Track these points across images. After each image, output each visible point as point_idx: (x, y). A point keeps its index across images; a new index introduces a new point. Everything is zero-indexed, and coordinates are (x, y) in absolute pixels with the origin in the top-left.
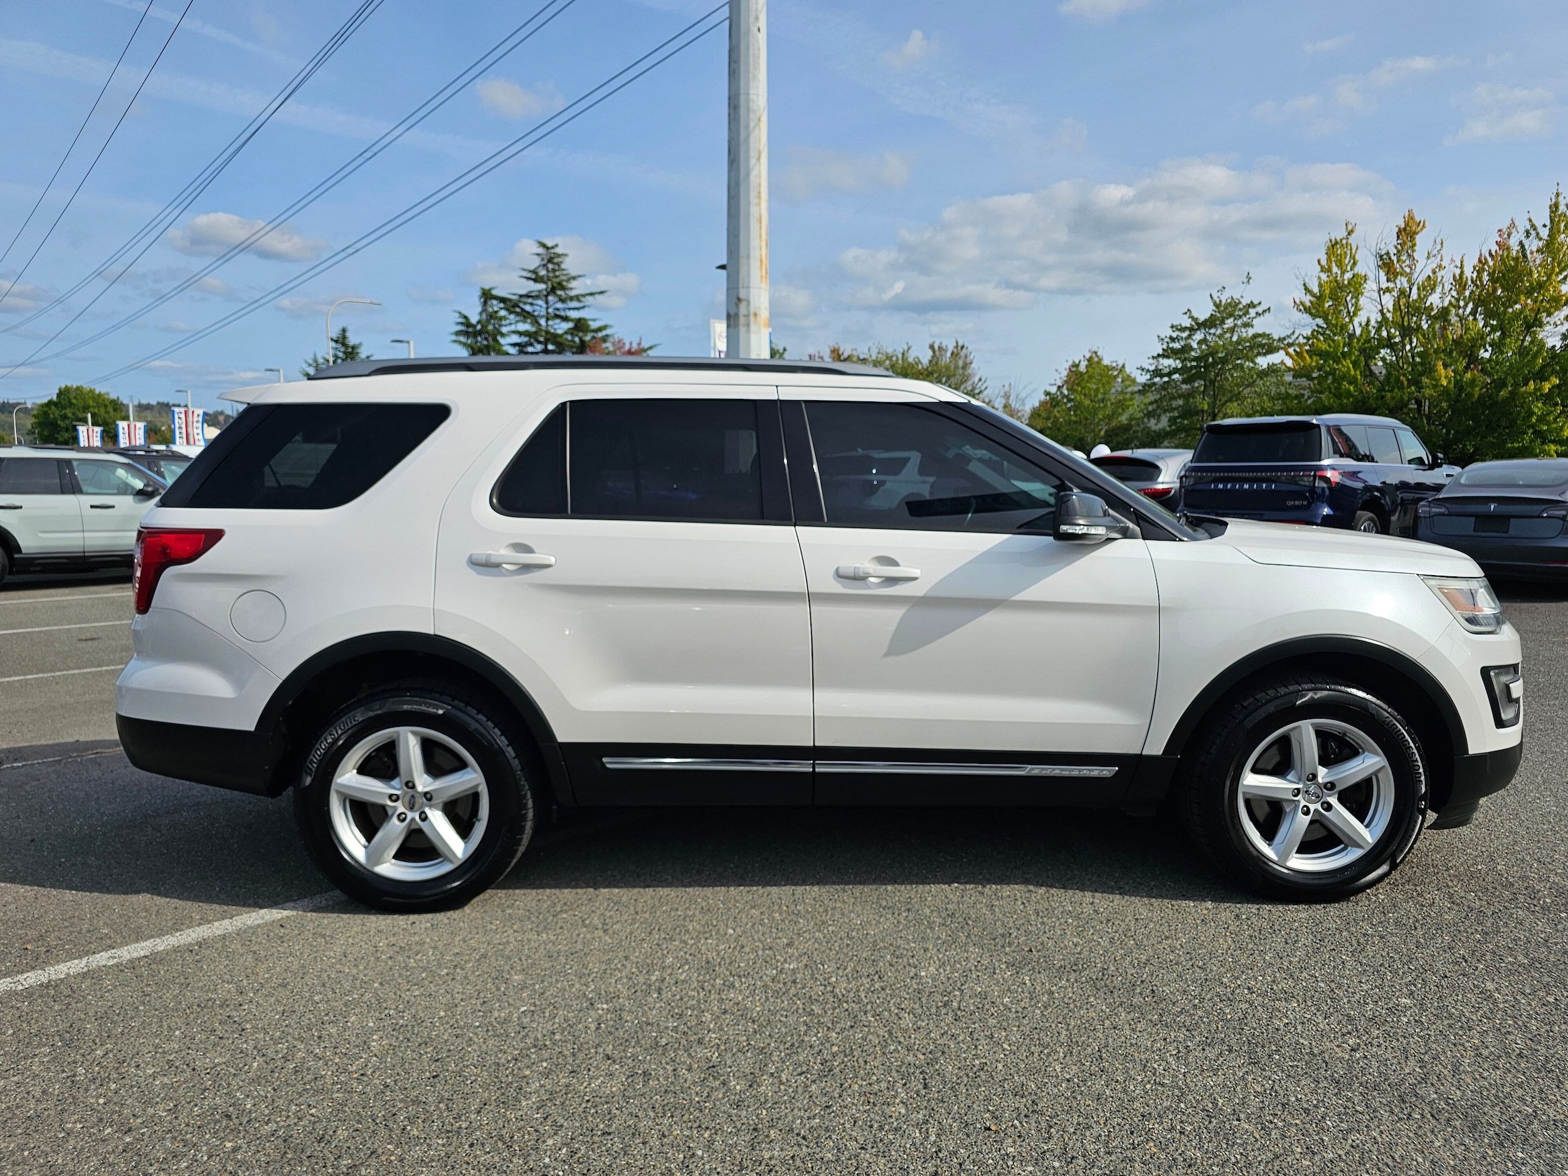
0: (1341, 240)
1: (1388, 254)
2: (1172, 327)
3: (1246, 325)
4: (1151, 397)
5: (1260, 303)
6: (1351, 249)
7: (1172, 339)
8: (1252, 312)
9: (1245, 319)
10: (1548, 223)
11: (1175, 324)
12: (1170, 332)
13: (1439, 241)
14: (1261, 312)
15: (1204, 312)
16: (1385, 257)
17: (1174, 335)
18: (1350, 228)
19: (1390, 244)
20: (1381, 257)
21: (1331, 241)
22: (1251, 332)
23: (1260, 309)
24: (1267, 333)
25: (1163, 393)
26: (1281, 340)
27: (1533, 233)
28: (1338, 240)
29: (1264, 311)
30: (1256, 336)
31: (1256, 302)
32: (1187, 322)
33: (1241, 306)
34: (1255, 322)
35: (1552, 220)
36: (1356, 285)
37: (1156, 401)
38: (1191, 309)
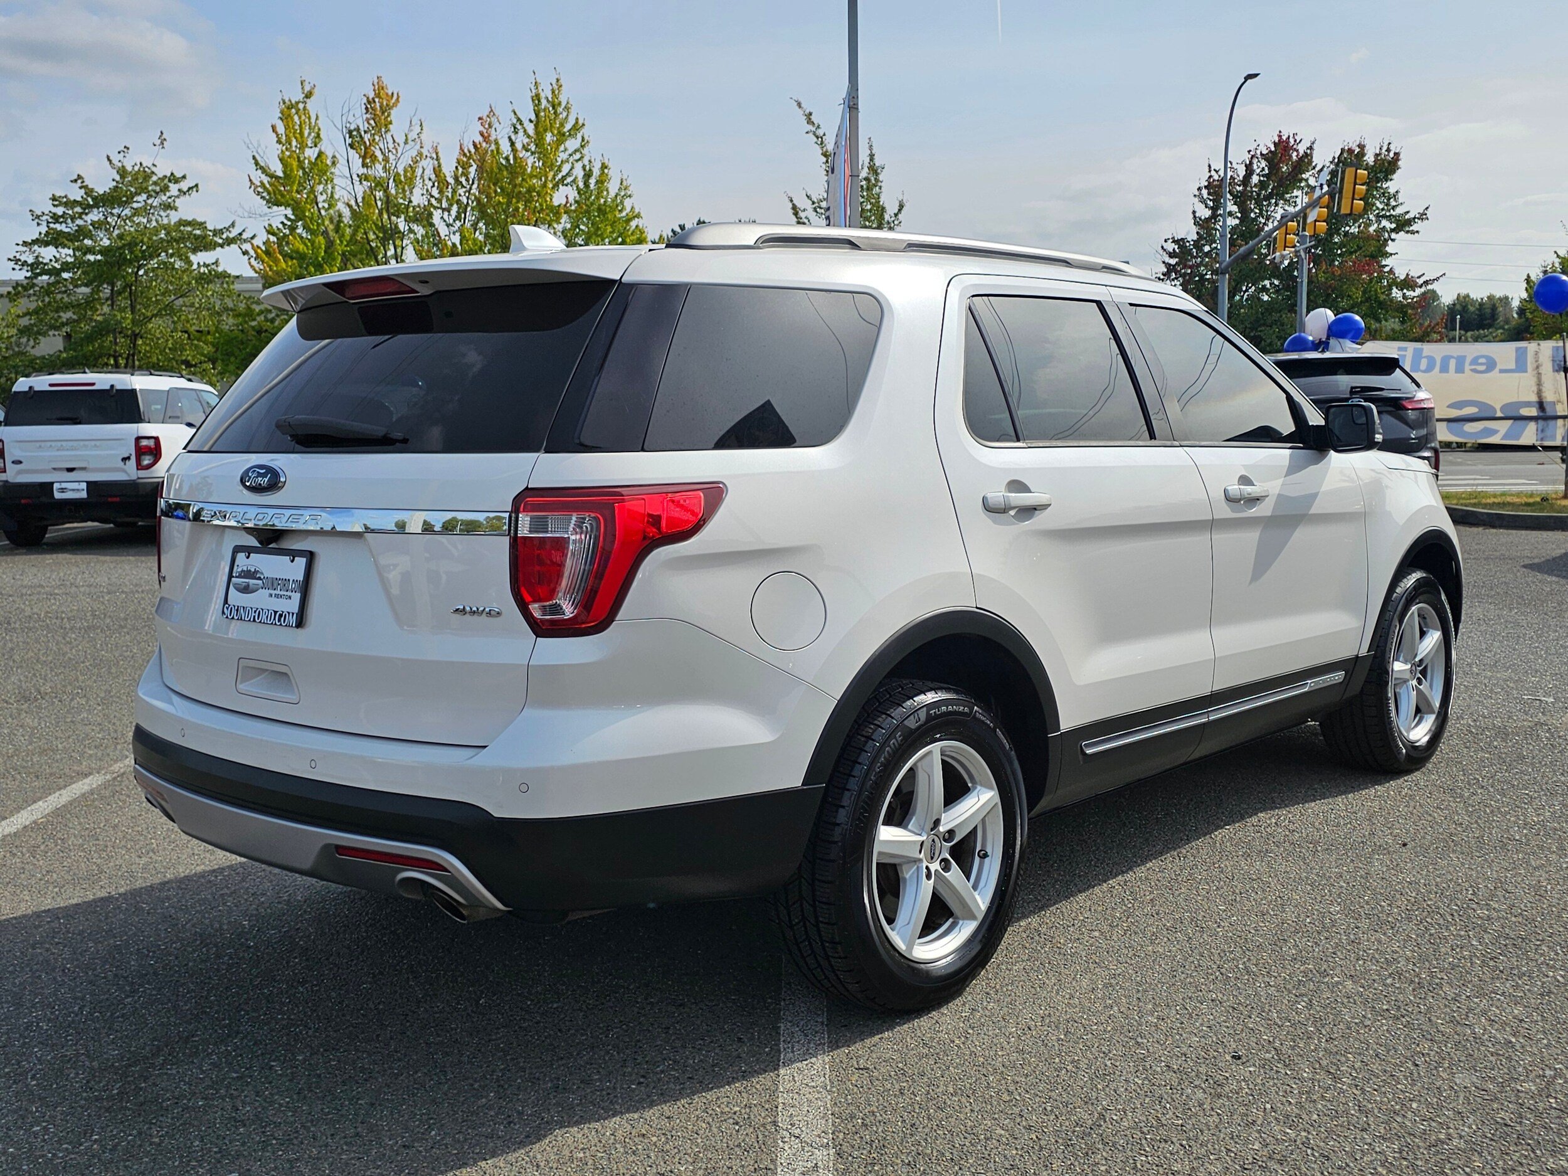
0: (297, 103)
1: (358, 129)
2: (54, 199)
3: (168, 207)
4: (25, 304)
5: (184, 177)
6: (309, 118)
7: (56, 218)
8: (174, 189)
9: (164, 198)
10: (533, 118)
11: (58, 195)
12: (48, 207)
13: (415, 121)
14: (185, 189)
15: (103, 182)
16: (355, 133)
17: (60, 211)
18: (307, 88)
19: (359, 120)
20: (350, 132)
21: (284, 103)
22: (174, 217)
23: (184, 185)
24: (199, 220)
25: (47, 299)
26: (217, 232)
27: (519, 127)
28: (293, 102)
29: (190, 189)
30: (182, 223)
31: (178, 175)
32: (77, 194)
33: (154, 178)
34: (178, 203)
35: (537, 116)
36: (320, 169)
37: (36, 312)
38: (81, 174)
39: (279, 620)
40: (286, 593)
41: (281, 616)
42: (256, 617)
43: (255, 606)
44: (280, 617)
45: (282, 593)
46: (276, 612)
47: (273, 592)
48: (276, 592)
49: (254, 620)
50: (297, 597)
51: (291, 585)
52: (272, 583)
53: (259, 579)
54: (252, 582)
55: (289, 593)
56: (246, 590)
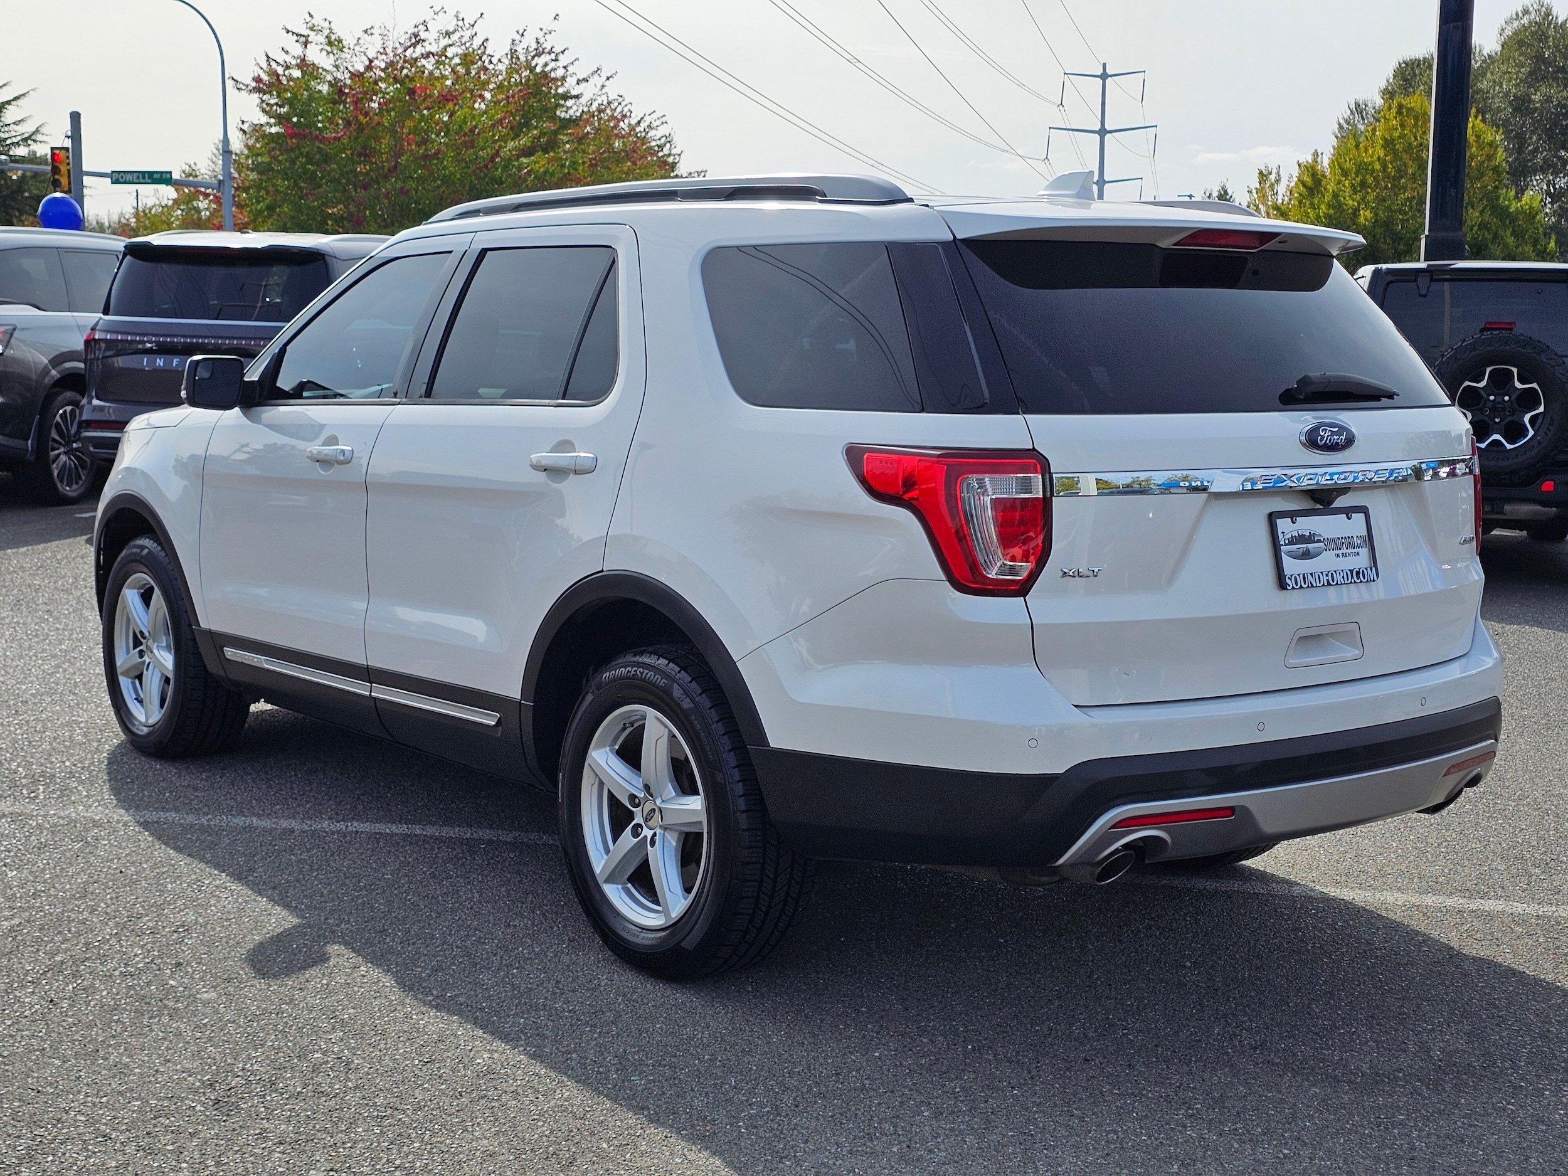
39: (1358, 578)
40: (1353, 551)
41: (1358, 573)
42: (1330, 581)
43: (1326, 569)
44: (1357, 575)
45: (1349, 551)
46: (1351, 571)
47: (1340, 552)
48: (1342, 551)
49: (1329, 584)
50: (1364, 552)
51: (1356, 542)
52: (1336, 544)
53: (1319, 541)
54: (1311, 546)
55: (1356, 550)
56: (1306, 555)
